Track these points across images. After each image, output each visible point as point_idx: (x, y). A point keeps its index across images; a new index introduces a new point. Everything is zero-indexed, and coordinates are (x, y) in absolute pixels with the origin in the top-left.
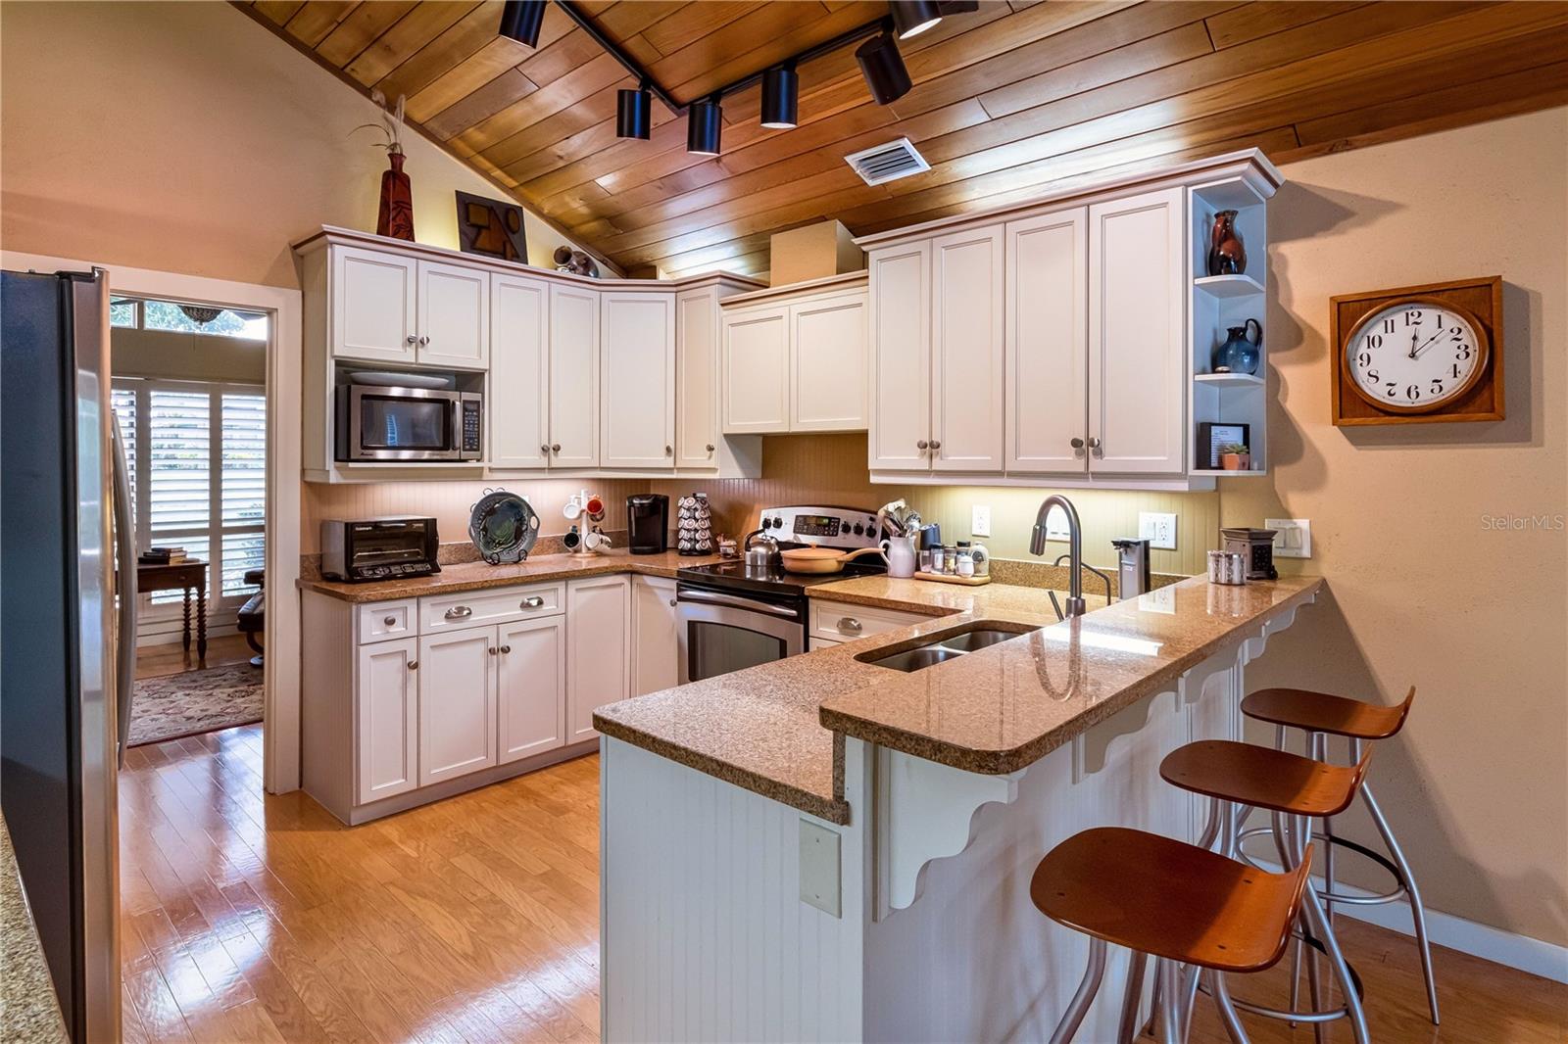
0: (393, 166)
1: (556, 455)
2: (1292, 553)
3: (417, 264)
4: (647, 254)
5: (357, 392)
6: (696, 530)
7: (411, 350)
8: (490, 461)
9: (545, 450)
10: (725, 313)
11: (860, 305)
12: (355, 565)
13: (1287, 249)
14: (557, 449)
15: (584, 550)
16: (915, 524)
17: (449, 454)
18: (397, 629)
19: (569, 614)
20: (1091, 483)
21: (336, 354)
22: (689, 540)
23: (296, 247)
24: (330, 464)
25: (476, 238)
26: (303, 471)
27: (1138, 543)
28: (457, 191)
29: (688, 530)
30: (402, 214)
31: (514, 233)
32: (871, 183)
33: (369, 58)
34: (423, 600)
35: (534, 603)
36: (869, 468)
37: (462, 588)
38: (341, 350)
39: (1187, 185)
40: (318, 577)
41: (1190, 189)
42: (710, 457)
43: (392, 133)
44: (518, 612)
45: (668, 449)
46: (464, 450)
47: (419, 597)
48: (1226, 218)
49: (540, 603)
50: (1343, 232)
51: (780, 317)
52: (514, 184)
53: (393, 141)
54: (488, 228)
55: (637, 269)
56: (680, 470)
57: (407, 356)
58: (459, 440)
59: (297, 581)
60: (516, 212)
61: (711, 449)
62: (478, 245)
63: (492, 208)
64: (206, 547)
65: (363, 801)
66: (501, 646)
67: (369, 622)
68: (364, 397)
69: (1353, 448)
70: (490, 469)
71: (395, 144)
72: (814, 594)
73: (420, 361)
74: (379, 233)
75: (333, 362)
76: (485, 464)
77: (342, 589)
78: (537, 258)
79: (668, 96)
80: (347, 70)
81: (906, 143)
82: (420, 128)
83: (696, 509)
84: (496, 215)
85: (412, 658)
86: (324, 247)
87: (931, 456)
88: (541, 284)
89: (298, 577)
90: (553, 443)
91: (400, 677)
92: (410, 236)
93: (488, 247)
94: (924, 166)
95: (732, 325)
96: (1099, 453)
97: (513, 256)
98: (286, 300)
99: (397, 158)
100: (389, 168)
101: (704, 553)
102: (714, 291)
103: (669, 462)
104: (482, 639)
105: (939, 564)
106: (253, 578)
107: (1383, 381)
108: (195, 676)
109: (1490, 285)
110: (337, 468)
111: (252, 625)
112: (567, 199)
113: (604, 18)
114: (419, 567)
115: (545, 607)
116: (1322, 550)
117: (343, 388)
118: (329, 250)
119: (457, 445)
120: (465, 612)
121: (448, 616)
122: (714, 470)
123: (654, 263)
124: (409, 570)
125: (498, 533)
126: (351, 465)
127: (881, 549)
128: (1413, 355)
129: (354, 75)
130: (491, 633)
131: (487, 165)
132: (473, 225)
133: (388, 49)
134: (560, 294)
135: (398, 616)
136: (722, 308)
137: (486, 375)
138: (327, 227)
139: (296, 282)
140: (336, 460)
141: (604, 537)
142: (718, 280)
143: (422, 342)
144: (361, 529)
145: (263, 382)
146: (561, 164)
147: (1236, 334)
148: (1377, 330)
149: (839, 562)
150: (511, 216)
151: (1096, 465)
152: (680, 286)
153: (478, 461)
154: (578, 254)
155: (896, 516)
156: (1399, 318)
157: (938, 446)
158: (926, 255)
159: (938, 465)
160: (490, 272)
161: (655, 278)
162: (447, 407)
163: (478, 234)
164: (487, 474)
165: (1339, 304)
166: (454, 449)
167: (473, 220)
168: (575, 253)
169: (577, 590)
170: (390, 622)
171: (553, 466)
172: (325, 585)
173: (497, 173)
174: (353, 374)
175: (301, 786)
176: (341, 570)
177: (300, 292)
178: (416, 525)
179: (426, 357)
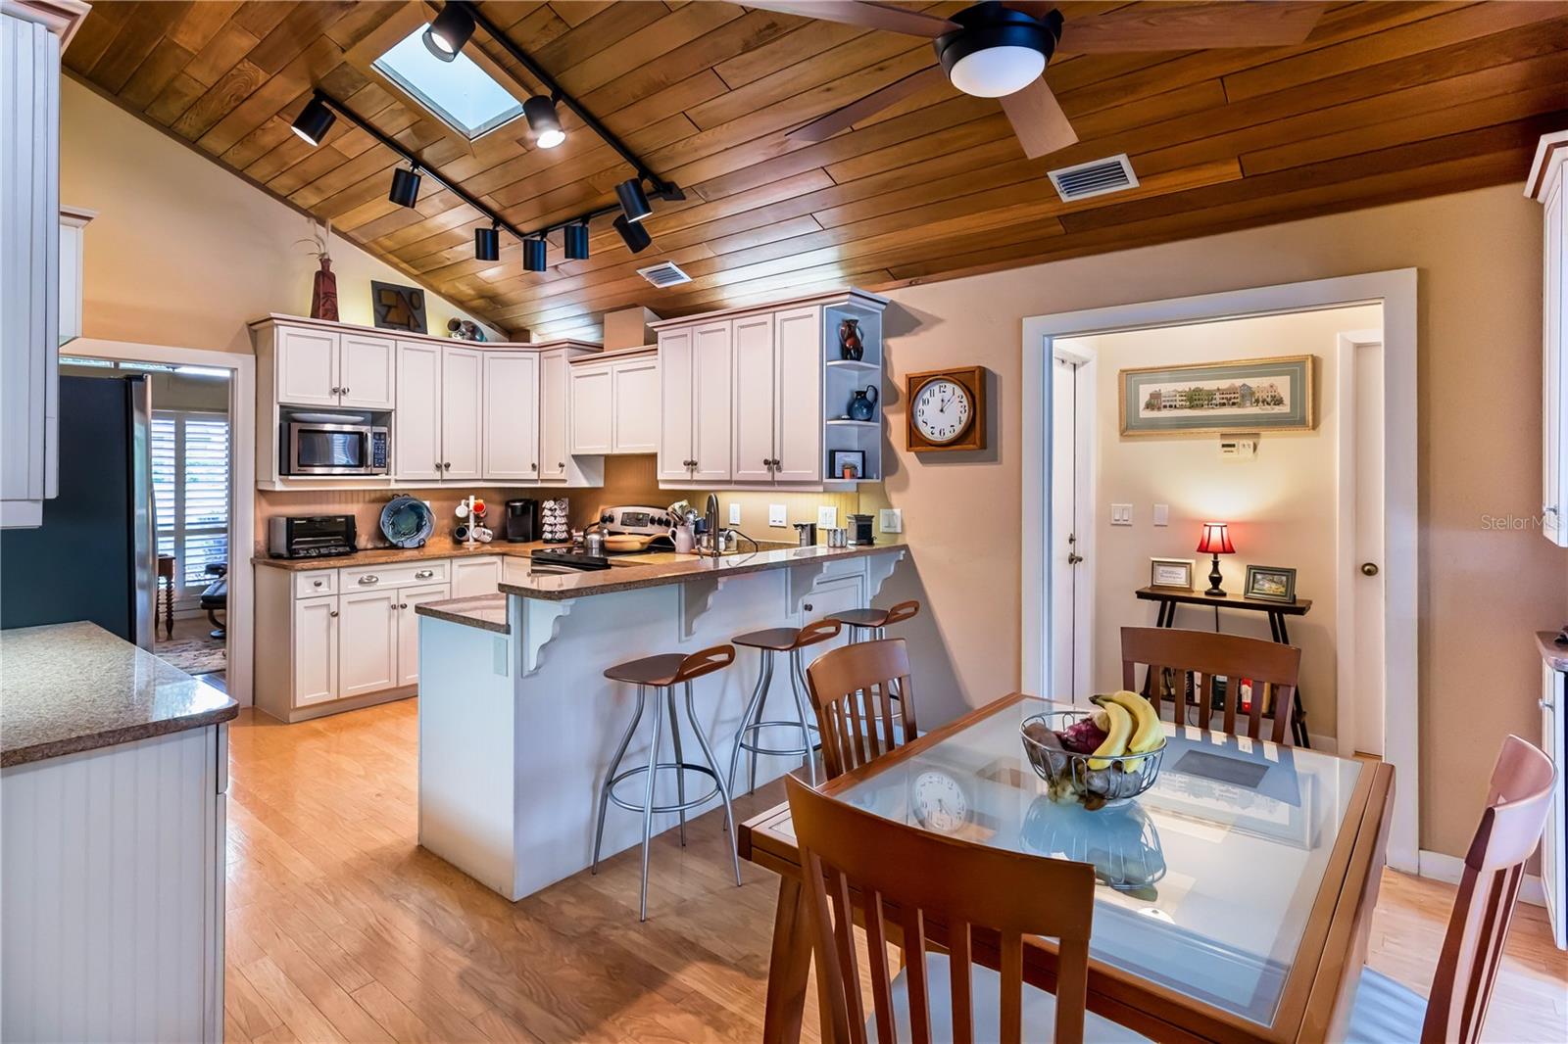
0: (323, 267)
1: (447, 470)
2: (892, 530)
3: (340, 337)
4: (522, 322)
5: (295, 427)
6: (555, 525)
7: (336, 397)
8: (396, 474)
9: (438, 467)
10: (573, 368)
11: (654, 367)
12: (294, 547)
13: (892, 342)
14: (448, 466)
15: (471, 540)
16: (691, 517)
17: (362, 470)
18: (323, 590)
19: (453, 583)
20: (777, 488)
21: (280, 400)
22: (551, 532)
23: (251, 325)
24: (276, 476)
25: (387, 314)
26: (256, 482)
27: (807, 525)
28: (372, 282)
29: (551, 525)
30: (329, 302)
31: (416, 309)
32: (659, 286)
33: (305, 192)
34: (342, 570)
35: (427, 574)
36: (658, 478)
38: (283, 399)
39: (823, 305)
40: (267, 556)
41: (825, 307)
42: (562, 471)
43: (321, 244)
44: (415, 581)
45: (534, 466)
46: (375, 466)
47: (339, 568)
48: (851, 325)
49: (431, 575)
50: (916, 334)
51: (606, 374)
52: (416, 272)
53: (323, 252)
54: (396, 307)
55: (516, 334)
56: (543, 481)
57: (333, 402)
58: (370, 461)
59: (251, 559)
60: (418, 294)
61: (561, 465)
62: (388, 319)
63: (399, 292)
64: (171, 546)
65: (298, 706)
66: (401, 603)
67: (303, 582)
68: (300, 431)
69: (921, 465)
70: (396, 481)
71: (324, 254)
72: (613, 563)
73: (342, 405)
74: (312, 316)
75: (278, 407)
76: (392, 477)
77: (285, 563)
78: (435, 327)
79: (513, 229)
80: (289, 198)
81: (670, 264)
82: (344, 235)
83: (555, 509)
84: (402, 296)
85: (334, 609)
86: (272, 326)
87: (692, 471)
88: (436, 348)
89: (252, 556)
90: (445, 462)
91: (325, 623)
92: (335, 317)
93: (396, 320)
94: (687, 279)
95: (577, 377)
96: (779, 469)
97: (415, 326)
98: (245, 363)
99: (325, 262)
100: (320, 269)
101: (560, 541)
102: (564, 353)
103: (534, 476)
104: (385, 598)
105: (705, 544)
106: (212, 569)
107: (930, 425)
108: (165, 645)
109: (974, 371)
110: (281, 480)
111: (215, 604)
112: (457, 284)
113: (463, 185)
114: (341, 549)
115: (434, 578)
116: (907, 527)
117: (285, 424)
118: (275, 330)
119: (369, 463)
120: (374, 579)
121: (361, 582)
122: (564, 481)
123: (528, 328)
124: (333, 551)
125: (403, 526)
126: (291, 478)
127: (669, 534)
128: (942, 411)
129: (294, 201)
130: (393, 594)
131: (396, 260)
132: (384, 305)
133: (318, 189)
134: (450, 354)
135: (324, 581)
136: (570, 365)
137: (393, 414)
138: (273, 315)
139: (253, 352)
140: (280, 474)
141: (486, 530)
142: (567, 345)
143: (344, 392)
144: (299, 522)
145: (226, 411)
146: (449, 263)
147: (861, 395)
148: (927, 396)
149: (642, 544)
150: (414, 296)
151: (778, 476)
152: (542, 347)
153: (387, 474)
154: (467, 323)
155: (679, 512)
156: (936, 388)
157: (696, 464)
158: (689, 336)
159: (697, 476)
160: (396, 340)
161: (529, 341)
162: (362, 436)
163: (388, 311)
164: (393, 484)
165: (910, 379)
166: (367, 466)
167: (384, 302)
168: (464, 322)
169: (460, 566)
170: (318, 584)
171: (444, 478)
172: (271, 561)
173: (404, 265)
174: (294, 415)
175: (254, 703)
176: (284, 551)
177: (254, 356)
178: (339, 520)
179: (347, 402)
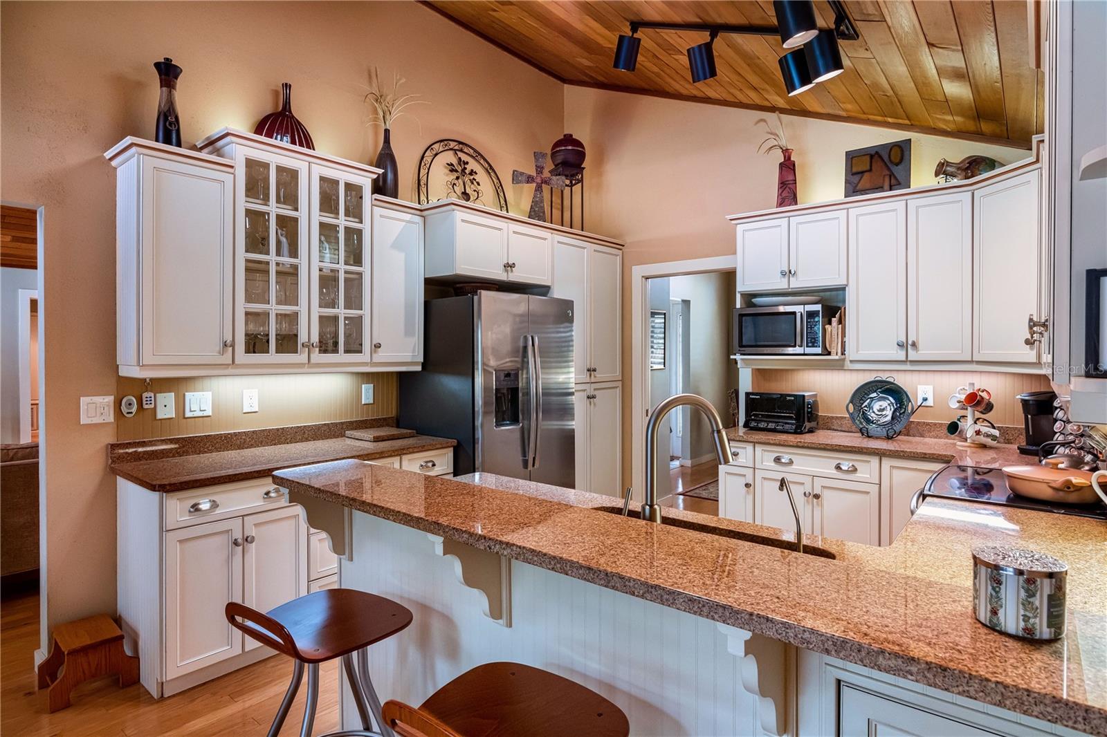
0: (785, 158)
1: (914, 350)
3: (789, 221)
7: (786, 280)
8: (850, 354)
9: (901, 346)
14: (914, 345)
15: (969, 439)
19: (883, 487)
21: (742, 289)
25: (858, 184)
28: (847, 152)
30: (787, 188)
31: (898, 166)
34: (756, 446)
35: (848, 468)
37: (782, 443)
38: (745, 288)
43: (777, 138)
44: (835, 472)
46: (807, 346)
47: (753, 442)
49: (855, 470)
52: (907, 122)
53: (784, 142)
54: (871, 171)
57: (783, 285)
58: (803, 341)
60: (904, 146)
62: (860, 187)
63: (878, 152)
68: (740, 315)
70: (851, 361)
71: (785, 144)
73: (792, 286)
74: (778, 207)
75: (739, 295)
76: (844, 357)
78: (919, 179)
84: (880, 156)
85: (749, 481)
90: (910, 340)
91: (744, 492)
92: (795, 203)
93: (870, 185)
97: (894, 185)
99: (787, 153)
100: (782, 160)
104: (800, 483)
114: (788, 427)
115: (859, 474)
118: (738, 229)
120: (789, 462)
124: (780, 427)
130: (807, 481)
131: (879, 118)
135: (741, 452)
137: (847, 288)
143: (793, 274)
144: (753, 397)
150: (894, 150)
160: (847, 208)
162: (796, 316)
163: (861, 179)
164: (848, 365)
166: (801, 346)
167: (857, 169)
169: (892, 467)
170: (737, 455)
171: (911, 359)
173: (890, 120)
174: (752, 300)
178: (788, 398)
179: (796, 284)
